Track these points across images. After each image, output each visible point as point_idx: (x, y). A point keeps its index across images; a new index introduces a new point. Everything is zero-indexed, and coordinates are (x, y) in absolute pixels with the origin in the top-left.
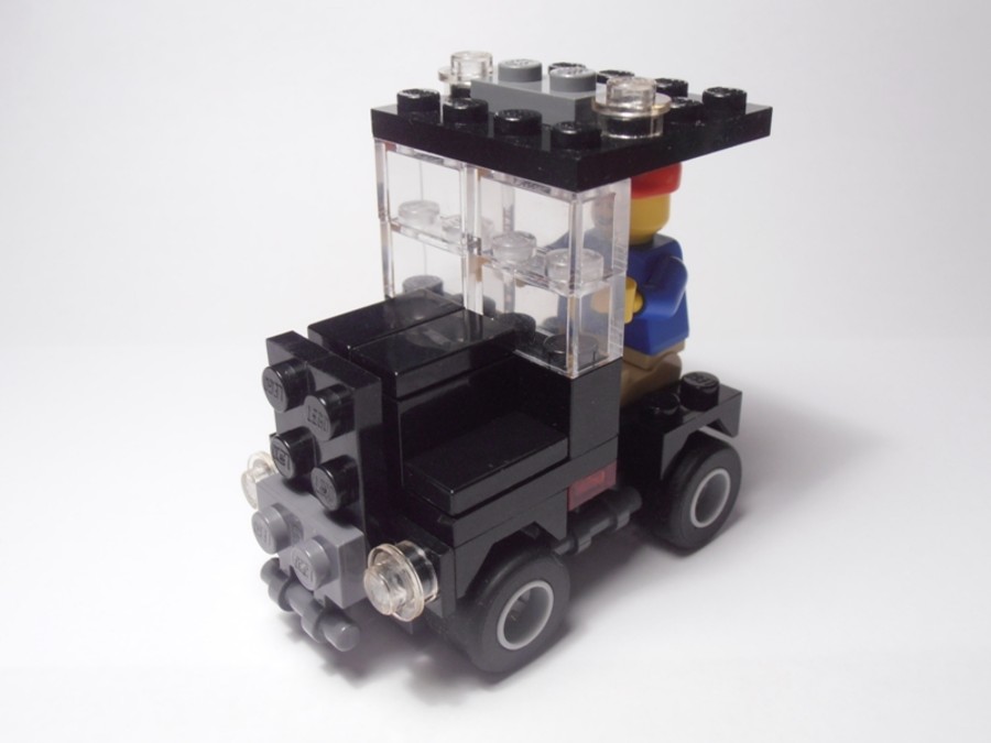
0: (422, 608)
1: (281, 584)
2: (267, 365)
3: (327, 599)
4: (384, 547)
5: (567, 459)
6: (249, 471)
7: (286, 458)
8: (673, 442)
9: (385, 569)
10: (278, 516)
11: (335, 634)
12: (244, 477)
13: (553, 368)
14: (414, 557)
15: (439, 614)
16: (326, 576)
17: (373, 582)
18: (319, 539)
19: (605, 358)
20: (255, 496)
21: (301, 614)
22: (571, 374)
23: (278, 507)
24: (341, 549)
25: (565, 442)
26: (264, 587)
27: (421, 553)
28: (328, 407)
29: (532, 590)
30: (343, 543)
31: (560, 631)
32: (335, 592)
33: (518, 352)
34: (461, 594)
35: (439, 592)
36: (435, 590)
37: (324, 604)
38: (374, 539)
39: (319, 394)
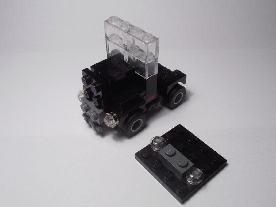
0: (115, 125)
1: (87, 118)
2: (82, 76)
3: (97, 122)
4: (107, 114)
5: (146, 95)
6: (79, 94)
7: (87, 95)
8: (170, 88)
9: (108, 118)
10: (86, 105)
11: (99, 129)
12: (78, 95)
13: (143, 77)
14: (114, 115)
15: (119, 126)
16: (96, 118)
17: (105, 120)
18: (94, 111)
19: (154, 74)
20: (81, 99)
21: (91, 124)
22: (146, 78)
23: (85, 103)
24: (99, 114)
25: (145, 92)
26: (83, 118)
27: (115, 115)
28: (96, 88)
29: (138, 121)
30: (99, 113)
31: (144, 127)
32: (98, 121)
33: (135, 72)
34: (123, 122)
35: (119, 122)
36: (118, 122)
37: (96, 123)
38: (105, 112)
39: (93, 85)
